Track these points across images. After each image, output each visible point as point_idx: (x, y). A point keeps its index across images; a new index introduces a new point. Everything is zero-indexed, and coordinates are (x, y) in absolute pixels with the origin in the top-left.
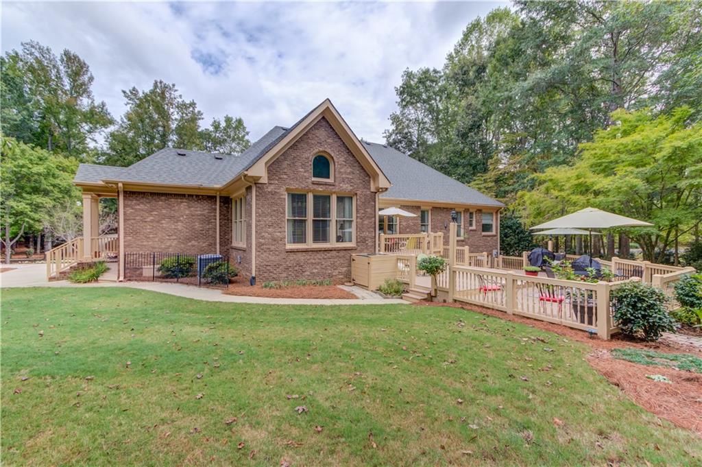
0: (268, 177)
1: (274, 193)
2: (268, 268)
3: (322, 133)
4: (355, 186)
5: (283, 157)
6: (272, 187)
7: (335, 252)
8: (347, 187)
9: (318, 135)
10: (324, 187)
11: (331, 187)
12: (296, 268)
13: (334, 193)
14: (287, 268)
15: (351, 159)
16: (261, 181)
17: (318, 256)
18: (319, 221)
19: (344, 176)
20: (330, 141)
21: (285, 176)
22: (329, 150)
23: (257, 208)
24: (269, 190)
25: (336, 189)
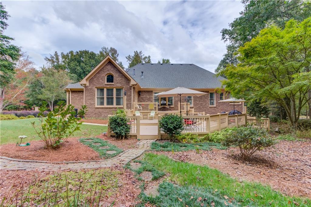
0: (89, 84)
1: (91, 89)
2: (89, 113)
3: (109, 67)
4: (123, 85)
5: (94, 77)
6: (90, 87)
7: (114, 109)
8: (119, 85)
9: (107, 68)
10: (110, 86)
11: (112, 86)
12: (99, 114)
13: (115, 87)
14: (95, 114)
15: (121, 75)
16: (86, 85)
17: (107, 110)
18: (110, 98)
19: (118, 81)
20: (112, 69)
21: (95, 83)
22: (112, 73)
23: (85, 94)
24: (89, 88)
25: (115, 86)
